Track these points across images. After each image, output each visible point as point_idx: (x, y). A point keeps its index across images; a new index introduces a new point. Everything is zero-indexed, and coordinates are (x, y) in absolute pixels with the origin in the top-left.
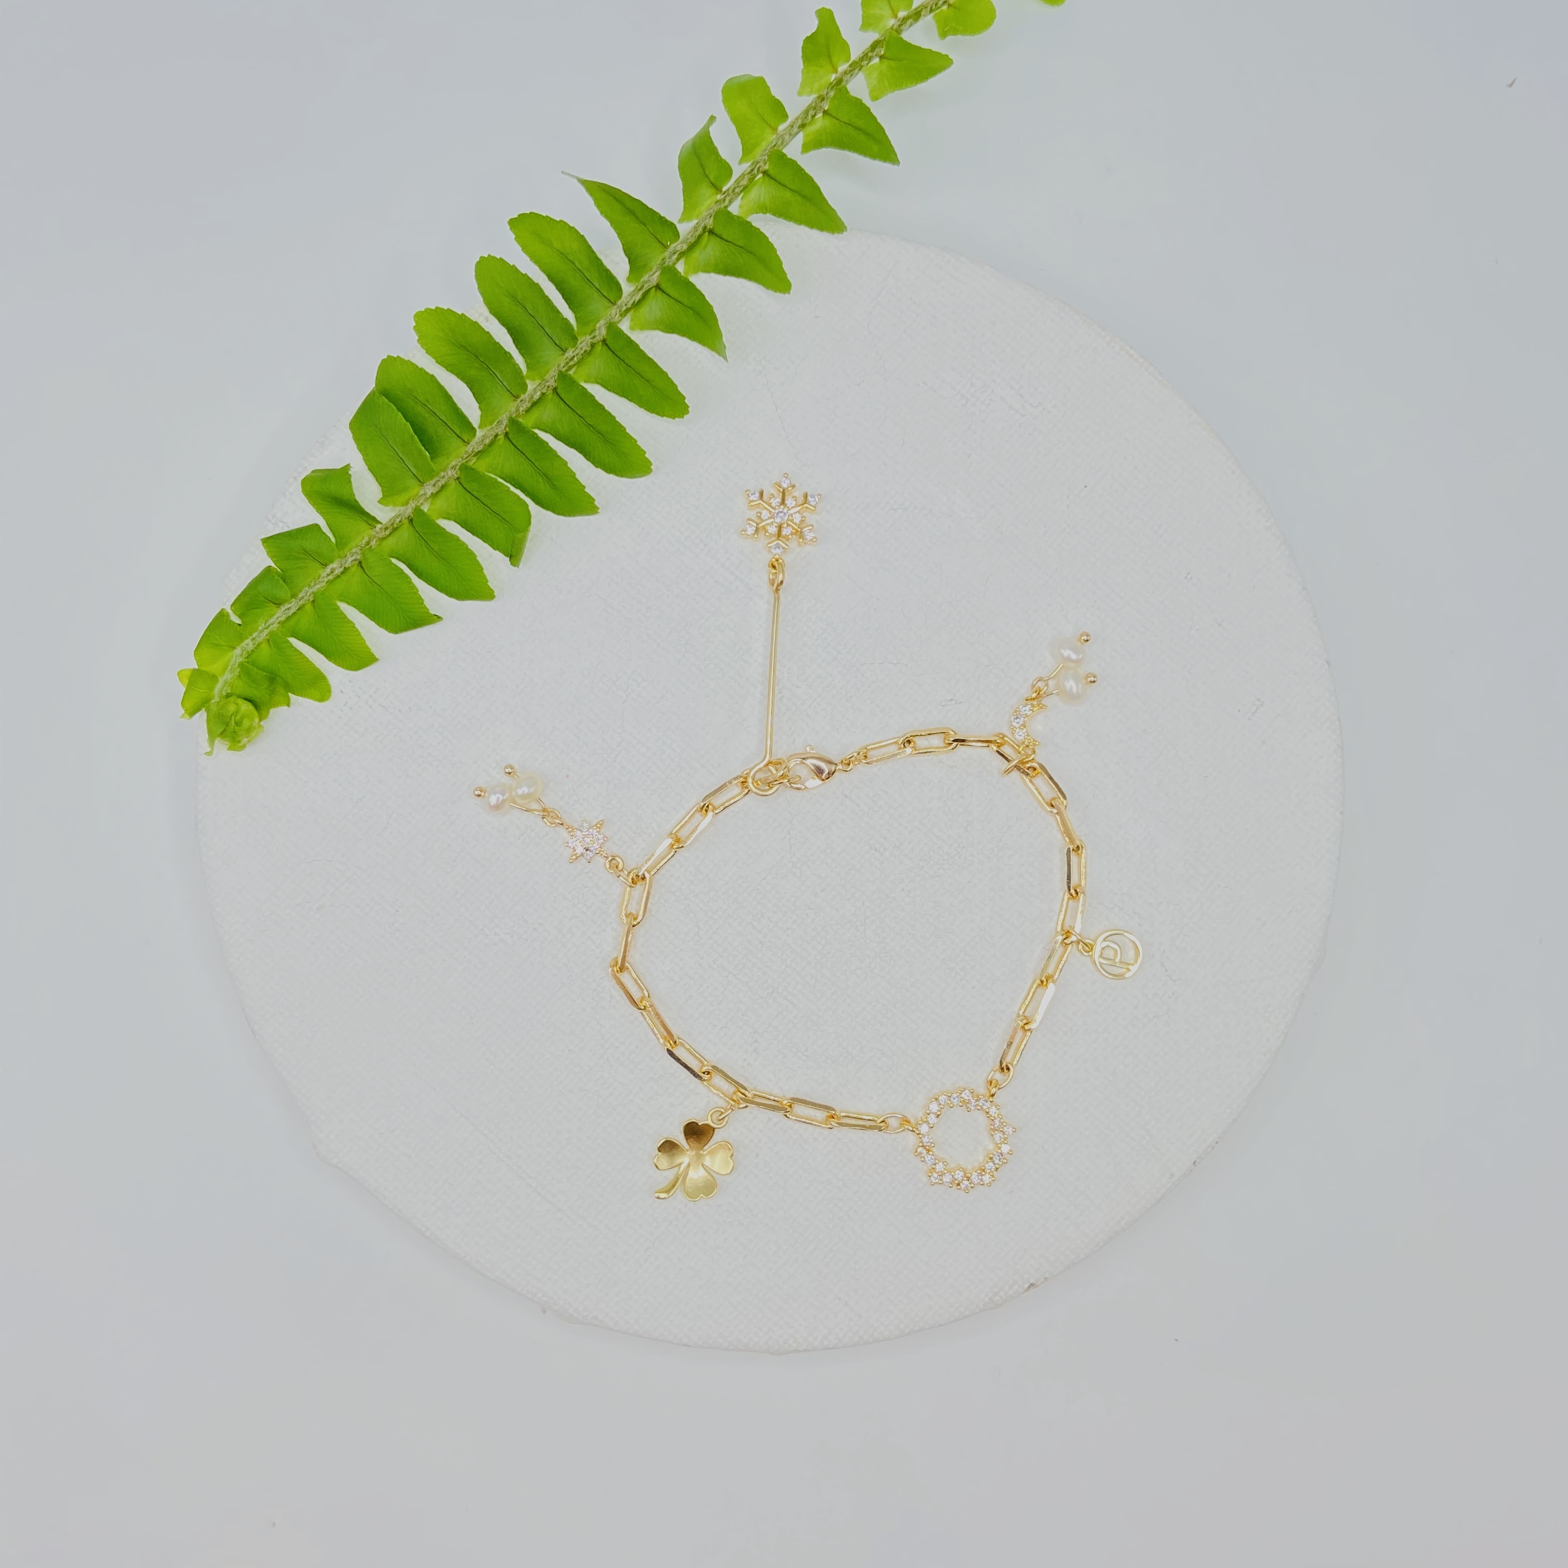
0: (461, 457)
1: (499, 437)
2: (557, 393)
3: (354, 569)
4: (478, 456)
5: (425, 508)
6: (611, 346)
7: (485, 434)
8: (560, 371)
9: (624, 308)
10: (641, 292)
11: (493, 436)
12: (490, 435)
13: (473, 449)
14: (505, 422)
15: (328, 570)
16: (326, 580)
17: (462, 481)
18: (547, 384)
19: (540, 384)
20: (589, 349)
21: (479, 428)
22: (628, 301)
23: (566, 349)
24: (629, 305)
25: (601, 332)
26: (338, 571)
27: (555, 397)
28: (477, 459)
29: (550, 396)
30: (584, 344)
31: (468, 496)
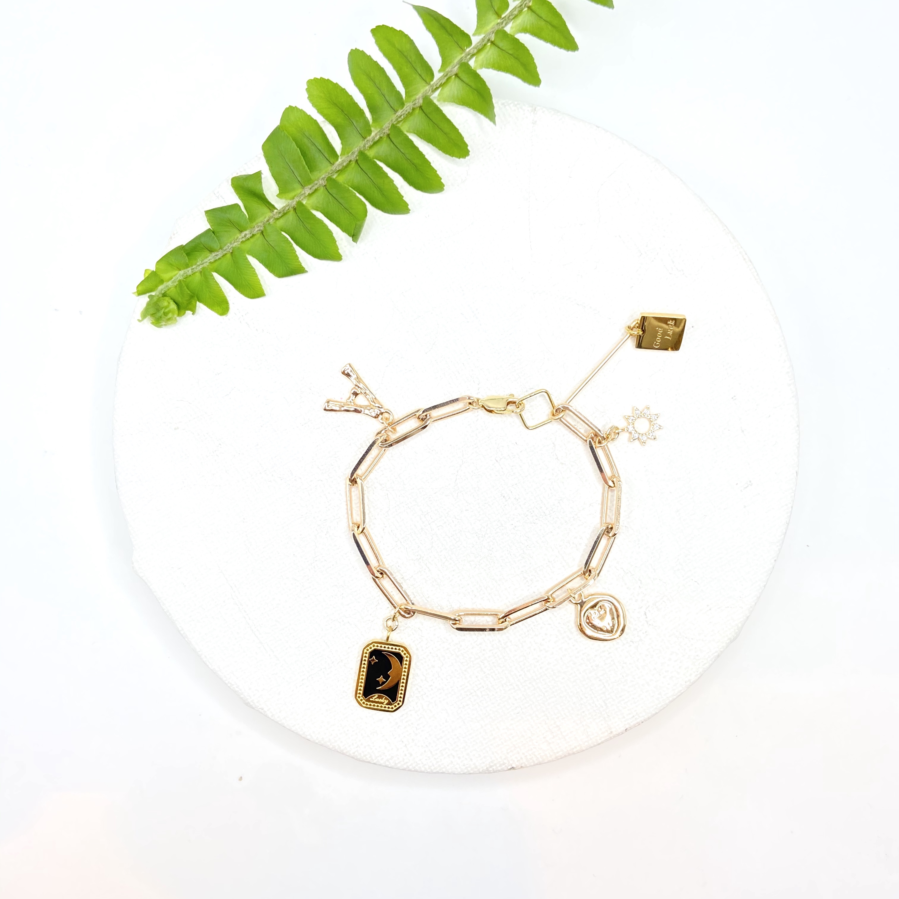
0: (328, 173)
1: (351, 163)
2: (389, 138)
3: (258, 235)
4: (339, 173)
5: (304, 202)
6: (425, 111)
7: (344, 160)
8: (393, 124)
9: (435, 87)
10: (446, 78)
11: (348, 161)
12: (346, 160)
13: (335, 168)
14: (356, 154)
15: (243, 234)
16: (241, 240)
17: (328, 187)
18: (384, 131)
19: (380, 131)
20: (411, 111)
21: (340, 155)
22: (437, 83)
23: (397, 111)
24: (438, 86)
25: (419, 101)
26: (248, 236)
27: (389, 141)
28: (339, 175)
29: (385, 139)
30: (408, 107)
31: (330, 197)
